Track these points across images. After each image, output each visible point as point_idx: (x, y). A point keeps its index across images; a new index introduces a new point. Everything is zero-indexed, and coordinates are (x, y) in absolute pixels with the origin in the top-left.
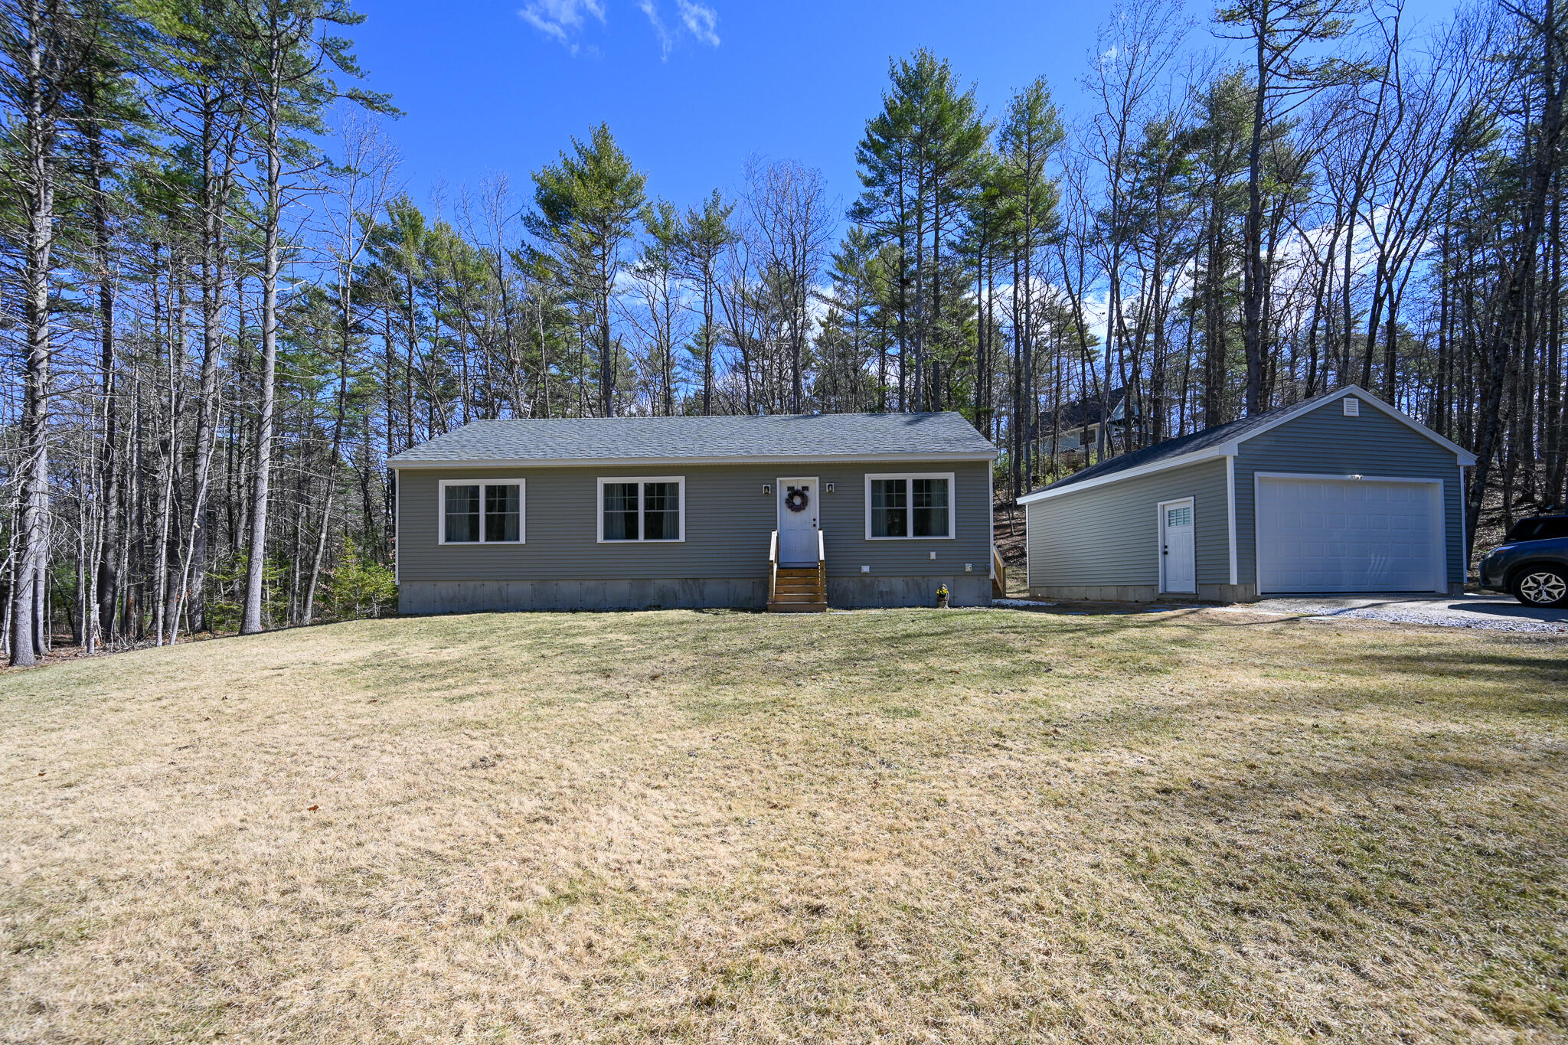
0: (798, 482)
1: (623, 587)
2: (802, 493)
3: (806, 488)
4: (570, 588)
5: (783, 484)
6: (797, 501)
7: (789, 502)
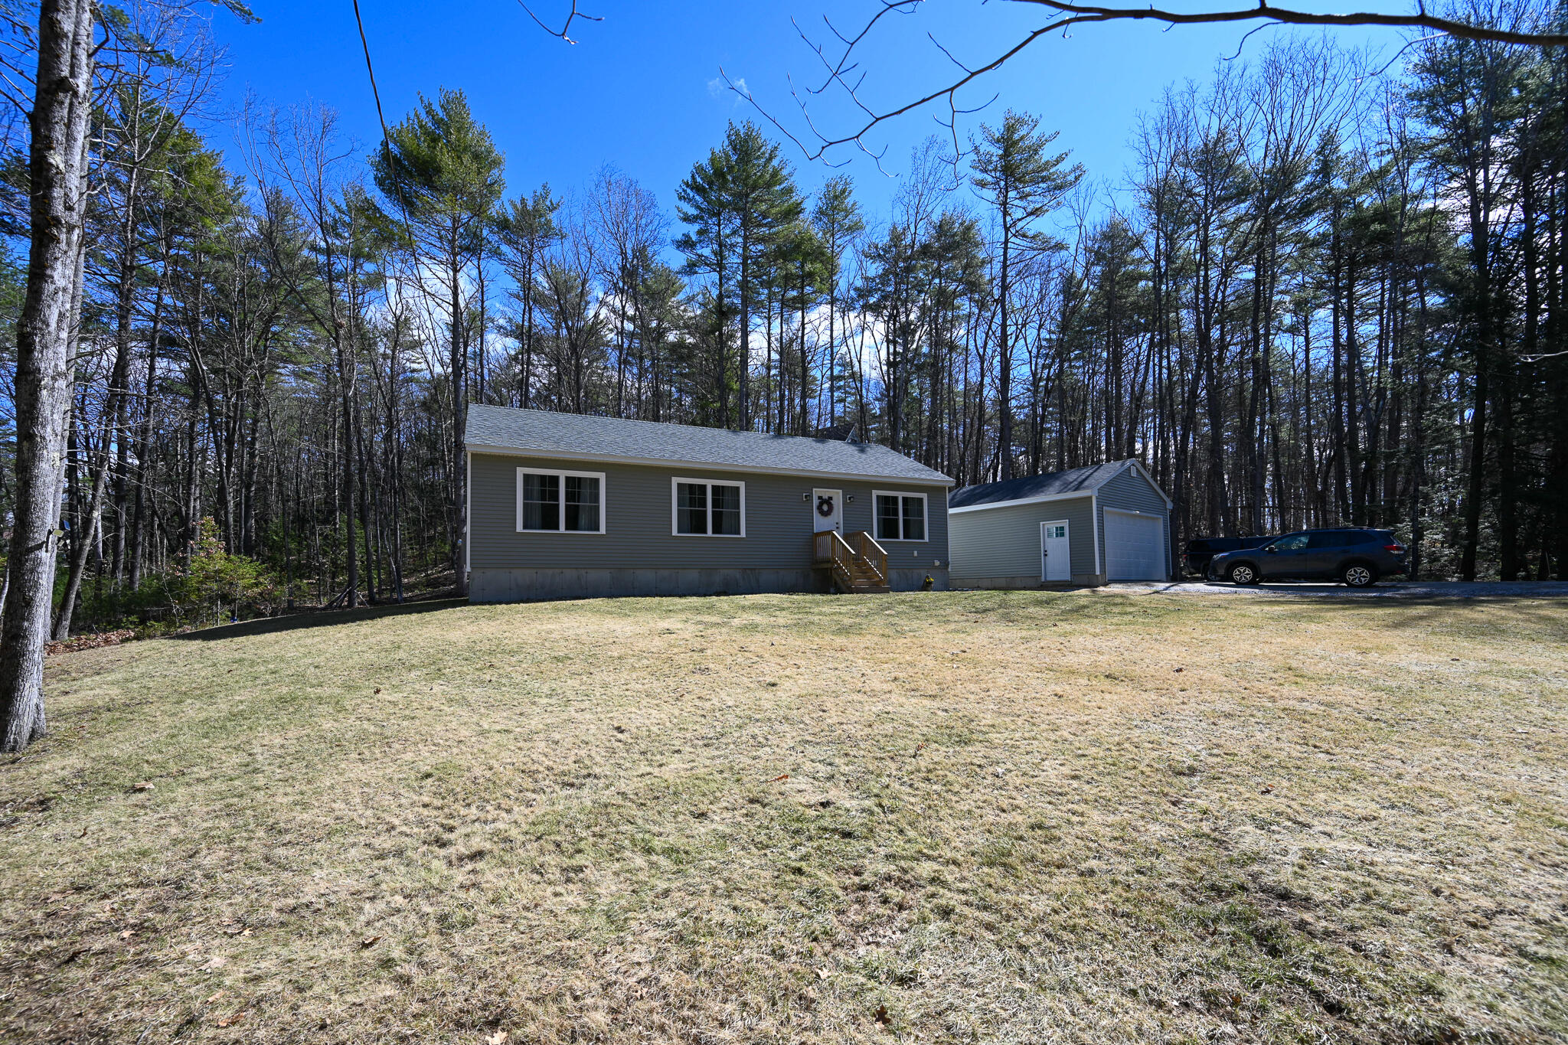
0: (826, 493)
1: (692, 575)
2: (828, 501)
3: (831, 498)
4: (647, 576)
5: (817, 492)
6: (825, 508)
7: (820, 508)
